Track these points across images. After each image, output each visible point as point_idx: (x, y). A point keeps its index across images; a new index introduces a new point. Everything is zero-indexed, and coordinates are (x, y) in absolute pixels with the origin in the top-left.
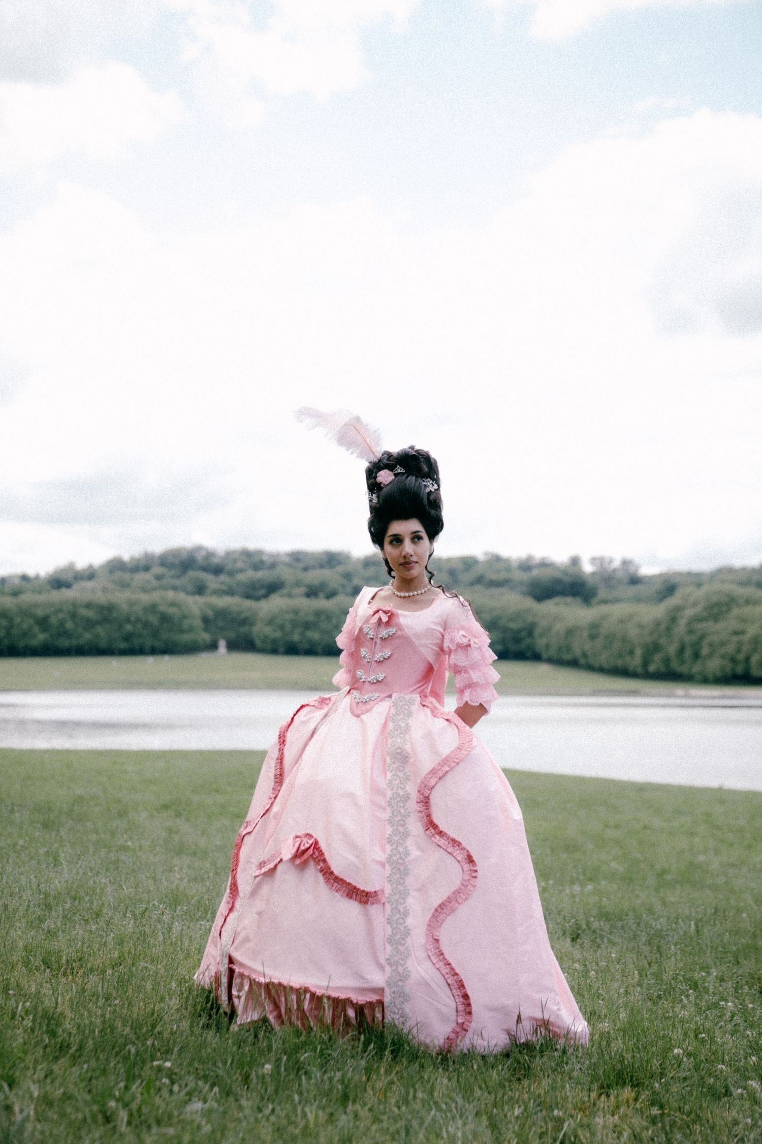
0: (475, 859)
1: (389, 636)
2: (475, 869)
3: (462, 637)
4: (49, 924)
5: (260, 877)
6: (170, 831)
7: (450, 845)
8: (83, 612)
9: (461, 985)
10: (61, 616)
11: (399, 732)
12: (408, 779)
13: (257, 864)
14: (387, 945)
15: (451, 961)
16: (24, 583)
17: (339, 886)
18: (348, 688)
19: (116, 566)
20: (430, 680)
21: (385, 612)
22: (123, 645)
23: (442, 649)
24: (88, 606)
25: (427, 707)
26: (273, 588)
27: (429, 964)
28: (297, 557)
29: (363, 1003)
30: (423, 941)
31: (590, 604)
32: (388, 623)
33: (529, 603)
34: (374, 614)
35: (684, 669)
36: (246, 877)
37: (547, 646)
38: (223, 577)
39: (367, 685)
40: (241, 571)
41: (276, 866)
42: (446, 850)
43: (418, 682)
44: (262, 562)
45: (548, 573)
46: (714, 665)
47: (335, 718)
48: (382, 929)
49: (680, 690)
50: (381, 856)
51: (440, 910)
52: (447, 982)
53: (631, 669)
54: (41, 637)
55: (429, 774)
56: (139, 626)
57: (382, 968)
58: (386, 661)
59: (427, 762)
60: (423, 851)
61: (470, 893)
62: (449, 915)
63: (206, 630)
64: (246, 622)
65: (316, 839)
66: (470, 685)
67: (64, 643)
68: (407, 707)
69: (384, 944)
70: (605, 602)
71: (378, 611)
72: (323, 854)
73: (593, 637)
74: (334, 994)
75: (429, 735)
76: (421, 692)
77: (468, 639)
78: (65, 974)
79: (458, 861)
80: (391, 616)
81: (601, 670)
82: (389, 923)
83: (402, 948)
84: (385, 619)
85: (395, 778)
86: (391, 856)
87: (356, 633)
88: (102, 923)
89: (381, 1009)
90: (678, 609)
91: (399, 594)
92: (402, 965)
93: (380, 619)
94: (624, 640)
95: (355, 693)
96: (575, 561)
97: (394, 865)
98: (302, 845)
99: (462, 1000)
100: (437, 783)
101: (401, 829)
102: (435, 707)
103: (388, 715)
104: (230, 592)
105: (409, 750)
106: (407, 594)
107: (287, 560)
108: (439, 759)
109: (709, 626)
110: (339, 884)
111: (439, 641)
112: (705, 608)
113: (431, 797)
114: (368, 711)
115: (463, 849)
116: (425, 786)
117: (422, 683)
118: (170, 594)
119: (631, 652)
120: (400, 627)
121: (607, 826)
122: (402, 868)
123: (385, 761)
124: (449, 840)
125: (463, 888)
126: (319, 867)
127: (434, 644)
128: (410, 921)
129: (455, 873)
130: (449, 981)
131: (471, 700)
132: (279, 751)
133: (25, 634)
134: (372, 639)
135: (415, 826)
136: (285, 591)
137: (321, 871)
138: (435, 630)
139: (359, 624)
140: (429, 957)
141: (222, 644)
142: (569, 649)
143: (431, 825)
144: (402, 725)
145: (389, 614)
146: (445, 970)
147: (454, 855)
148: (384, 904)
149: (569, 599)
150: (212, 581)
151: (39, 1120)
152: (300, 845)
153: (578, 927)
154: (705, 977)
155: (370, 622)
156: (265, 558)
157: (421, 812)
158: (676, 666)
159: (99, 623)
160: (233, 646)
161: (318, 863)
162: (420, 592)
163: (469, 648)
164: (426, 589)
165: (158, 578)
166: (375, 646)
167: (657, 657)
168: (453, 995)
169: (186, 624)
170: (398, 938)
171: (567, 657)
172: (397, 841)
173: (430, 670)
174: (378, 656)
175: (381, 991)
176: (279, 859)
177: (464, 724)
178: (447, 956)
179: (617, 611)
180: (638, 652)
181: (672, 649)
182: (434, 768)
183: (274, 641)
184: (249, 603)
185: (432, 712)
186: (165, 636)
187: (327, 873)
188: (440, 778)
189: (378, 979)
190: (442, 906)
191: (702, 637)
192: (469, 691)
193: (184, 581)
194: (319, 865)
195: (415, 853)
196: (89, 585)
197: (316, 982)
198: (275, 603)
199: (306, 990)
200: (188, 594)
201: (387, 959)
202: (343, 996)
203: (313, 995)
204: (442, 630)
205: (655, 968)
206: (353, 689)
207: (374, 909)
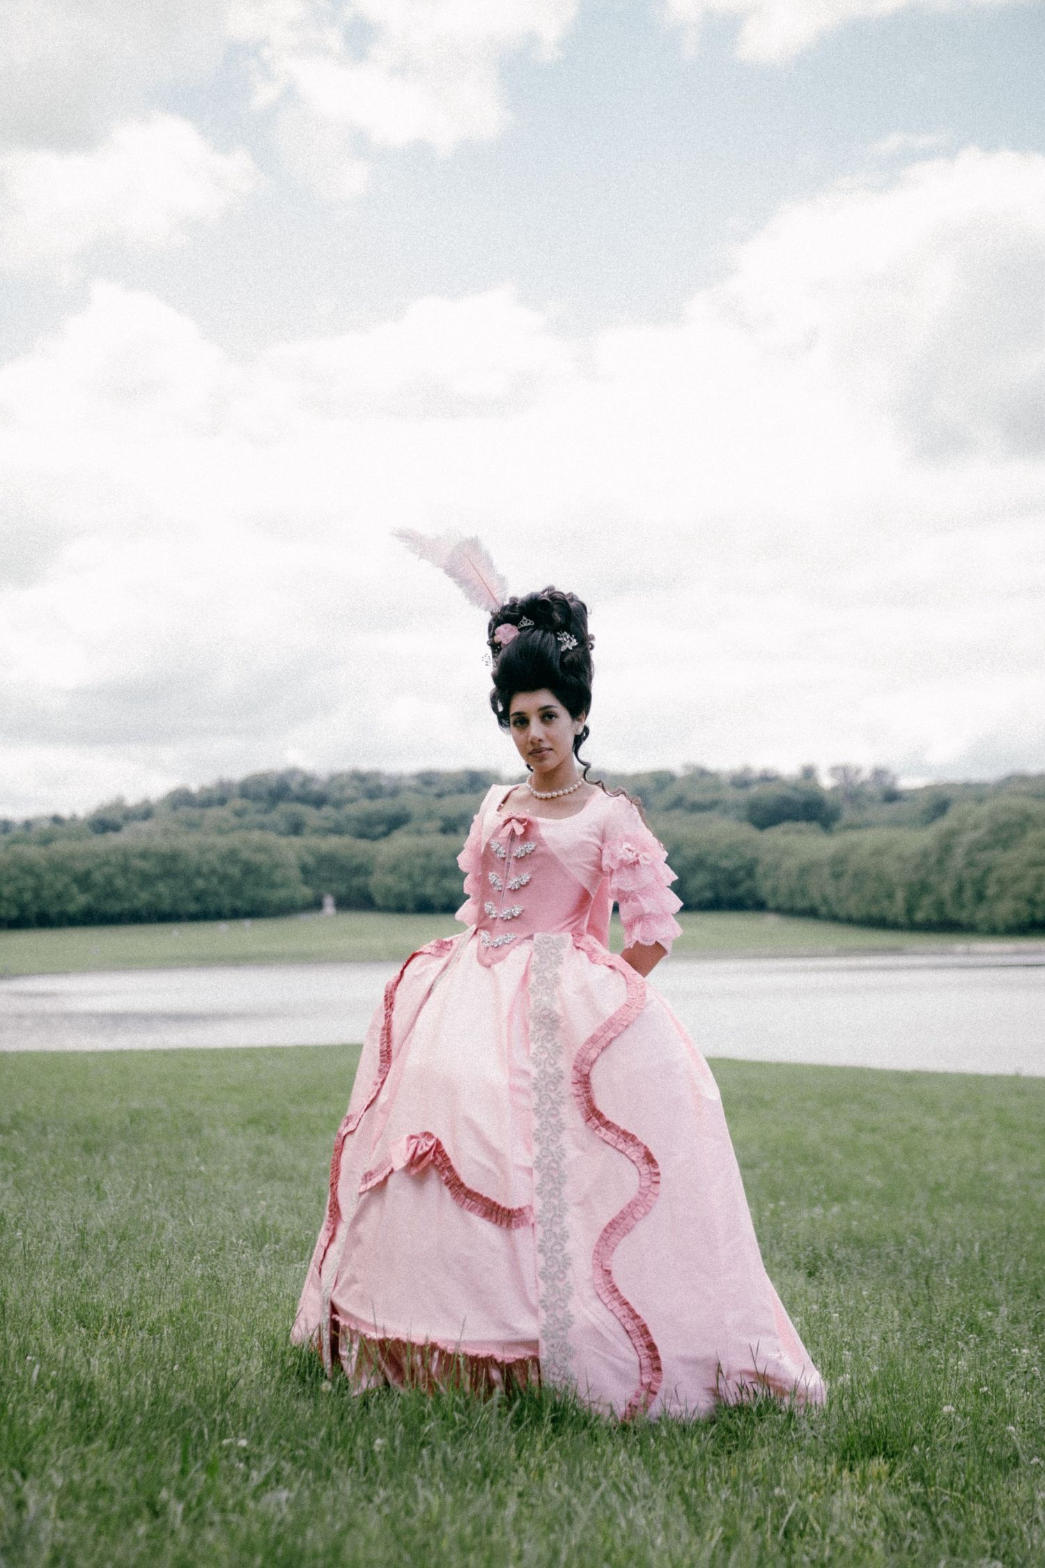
0: (656, 1157)
1: (526, 854)
2: (656, 1171)
3: (627, 851)
4: (85, 1271)
5: (367, 1194)
6: (259, 1151)
7: (621, 1140)
8: (138, 863)
9: (645, 1331)
10: (106, 870)
11: (545, 986)
12: (560, 1052)
13: (362, 1174)
14: (541, 1282)
15: (629, 1299)
16: (58, 827)
17: (473, 1203)
18: (474, 927)
19: (181, 800)
20: (586, 912)
21: (520, 821)
22: (193, 907)
23: (600, 869)
24: (144, 855)
25: (582, 949)
26: (396, 822)
27: (600, 1306)
28: (427, 779)
29: (510, 1361)
30: (590, 1273)
31: (831, 831)
32: (525, 837)
33: (747, 832)
34: (505, 825)
35: (964, 916)
36: (349, 1194)
37: (775, 891)
38: (327, 810)
39: (498, 923)
40: (352, 800)
41: (386, 1179)
42: (615, 1147)
43: (568, 917)
44: (380, 788)
45: (771, 791)
46: (1005, 909)
47: (457, 970)
48: (532, 1261)
49: (960, 946)
50: (527, 1160)
51: (610, 1230)
52: (624, 1327)
53: (890, 917)
54: (81, 900)
55: (587, 1043)
56: (215, 880)
57: (534, 1312)
58: (522, 889)
59: (583, 1027)
60: (583, 1149)
61: (651, 1205)
62: (623, 1236)
63: (306, 883)
64: (362, 870)
65: (437, 1140)
66: (641, 918)
67: (114, 907)
68: (554, 951)
69: (536, 1281)
70: (851, 827)
71: (509, 820)
72: (448, 1159)
73: (837, 876)
74: (472, 1352)
75: (584, 990)
76: (575, 928)
77: (635, 854)
78: (107, 1334)
79: (633, 1161)
80: (528, 825)
81: (849, 921)
82: (541, 1251)
83: (561, 1285)
84: (519, 830)
85: (541, 1050)
86: (541, 1159)
87: (483, 850)
88: (160, 1268)
89: (536, 1368)
90: (953, 833)
91: (538, 794)
92: (562, 1308)
93: (513, 831)
94: (880, 878)
95: (483, 934)
96: (809, 773)
97: (545, 1171)
98: (419, 1148)
99: (647, 1351)
100: (598, 1056)
101: (553, 1121)
102: (594, 950)
103: (529, 962)
104: (337, 830)
105: (560, 1012)
106: (549, 795)
107: (413, 783)
108: (601, 1023)
109: (998, 856)
110: (472, 1200)
111: (595, 858)
112: (991, 832)
113: (592, 1075)
114: (501, 959)
115: (639, 1144)
116: (583, 1061)
117: (576, 916)
118: (256, 836)
119: (890, 896)
120: (540, 841)
121: (860, 1130)
122: (555, 1175)
123: (527, 1028)
124: (619, 1133)
125: (641, 1198)
126: (444, 1178)
127: (590, 863)
128: (570, 1246)
129: (630, 1177)
130: (628, 1327)
131: (643, 938)
132: (386, 1018)
133: (59, 897)
134: (504, 859)
135: (572, 1116)
136: (411, 826)
137: (447, 1184)
138: (590, 843)
139: (485, 839)
140: (599, 1295)
141: (329, 901)
142: (803, 893)
143: (593, 1114)
144: (549, 976)
145: (526, 824)
146: (622, 1312)
147: (627, 1153)
148: (533, 1225)
149: (802, 825)
150: (311, 816)
151: (62, 1518)
152: (416, 1149)
153: (817, 1257)
154: (992, 1317)
155: (500, 836)
156: (384, 782)
157: (578, 1096)
158: (952, 912)
159: (160, 877)
160: (343, 904)
161: (441, 1172)
162: (567, 791)
163: (637, 867)
164: (576, 786)
165: (239, 814)
166: (508, 867)
167: (927, 901)
168: (634, 1345)
169: (278, 876)
170: (556, 1269)
171: (801, 903)
172: (548, 1137)
173: (585, 897)
174: (513, 882)
175: (533, 1344)
176: (388, 1170)
177: (634, 972)
178: (623, 1294)
179: (869, 839)
180: (900, 895)
181: (947, 889)
182: (594, 1035)
183: (400, 896)
184: (363, 844)
185: (590, 956)
186: (250, 891)
187: (456, 1185)
188: (603, 1049)
189: (529, 1327)
190: (612, 1225)
191: (989, 870)
192: (640, 925)
193: (275, 816)
194: (443, 1174)
195: (573, 1153)
196: (145, 826)
197: (444, 1334)
198: (400, 843)
199: (434, 1347)
200: (281, 834)
201: (541, 1301)
202: (483, 1353)
203: (442, 1353)
204: (598, 843)
205: (921, 1308)
206: (481, 928)
207: (520, 1233)
